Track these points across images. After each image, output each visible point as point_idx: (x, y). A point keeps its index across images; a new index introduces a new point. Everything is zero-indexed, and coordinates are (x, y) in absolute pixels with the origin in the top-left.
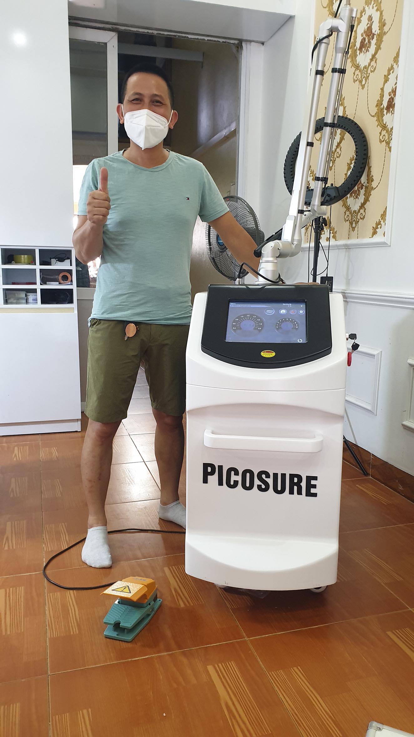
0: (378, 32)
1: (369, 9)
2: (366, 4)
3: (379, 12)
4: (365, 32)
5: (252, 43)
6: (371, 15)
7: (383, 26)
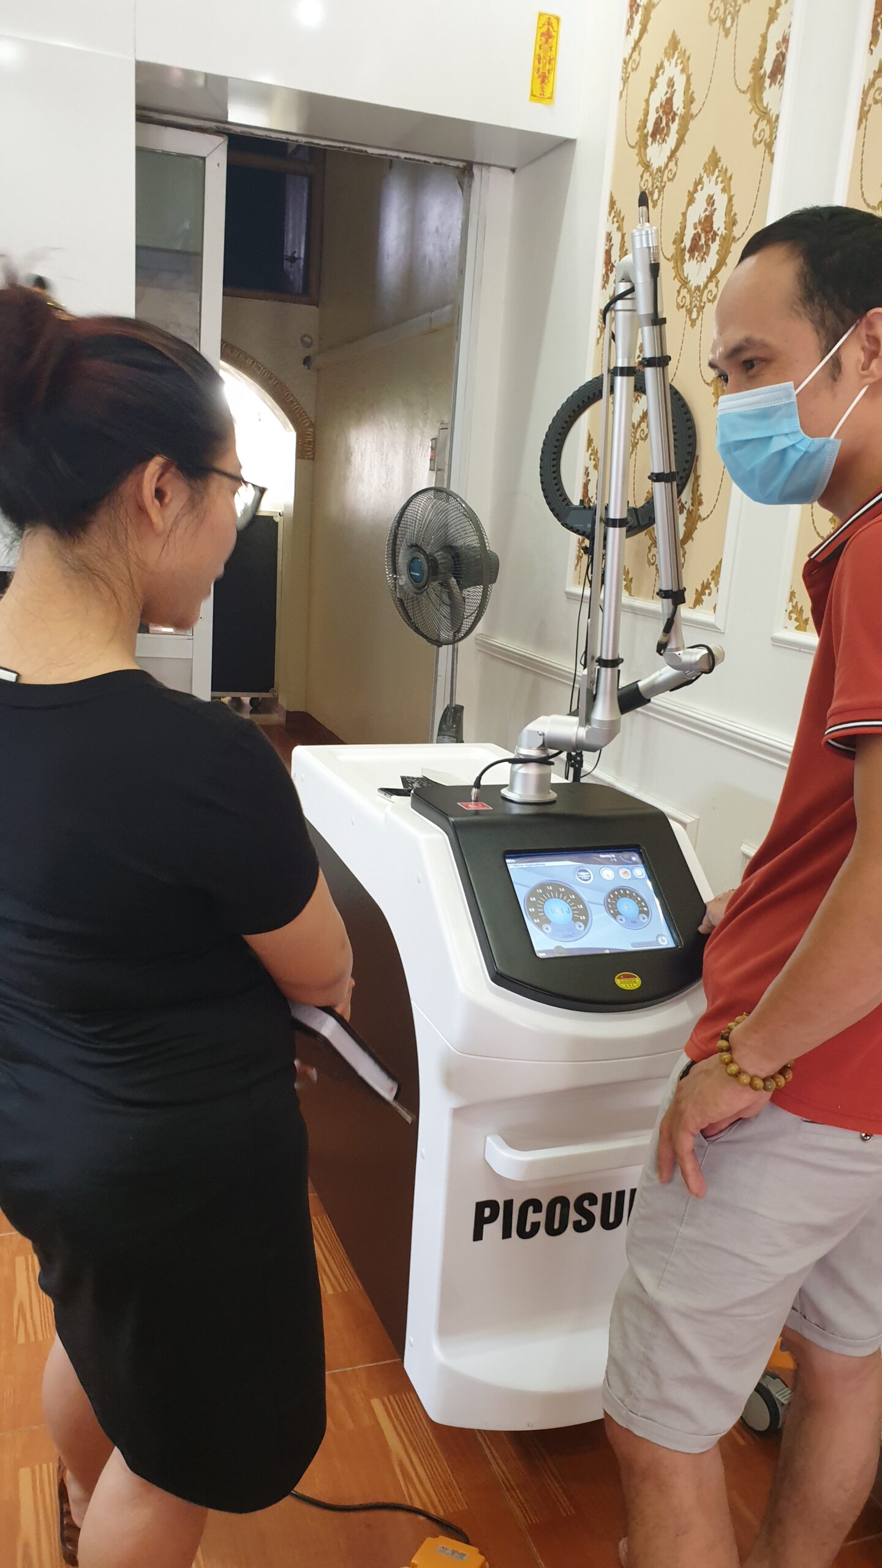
0: (722, 232)
1: (710, 182)
2: (705, 171)
3: (726, 195)
4: (700, 222)
5: (493, 169)
6: (713, 195)
7: (731, 225)
